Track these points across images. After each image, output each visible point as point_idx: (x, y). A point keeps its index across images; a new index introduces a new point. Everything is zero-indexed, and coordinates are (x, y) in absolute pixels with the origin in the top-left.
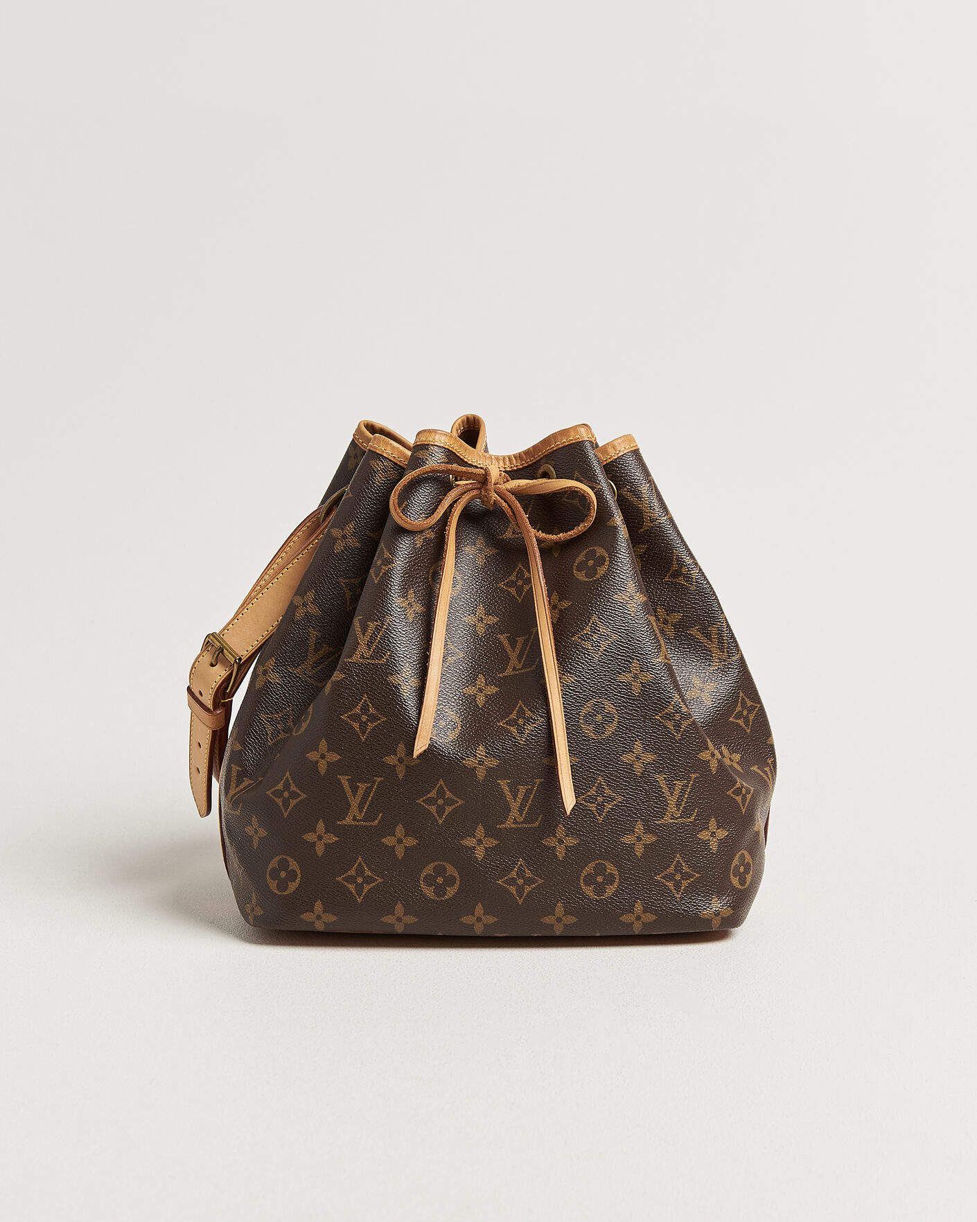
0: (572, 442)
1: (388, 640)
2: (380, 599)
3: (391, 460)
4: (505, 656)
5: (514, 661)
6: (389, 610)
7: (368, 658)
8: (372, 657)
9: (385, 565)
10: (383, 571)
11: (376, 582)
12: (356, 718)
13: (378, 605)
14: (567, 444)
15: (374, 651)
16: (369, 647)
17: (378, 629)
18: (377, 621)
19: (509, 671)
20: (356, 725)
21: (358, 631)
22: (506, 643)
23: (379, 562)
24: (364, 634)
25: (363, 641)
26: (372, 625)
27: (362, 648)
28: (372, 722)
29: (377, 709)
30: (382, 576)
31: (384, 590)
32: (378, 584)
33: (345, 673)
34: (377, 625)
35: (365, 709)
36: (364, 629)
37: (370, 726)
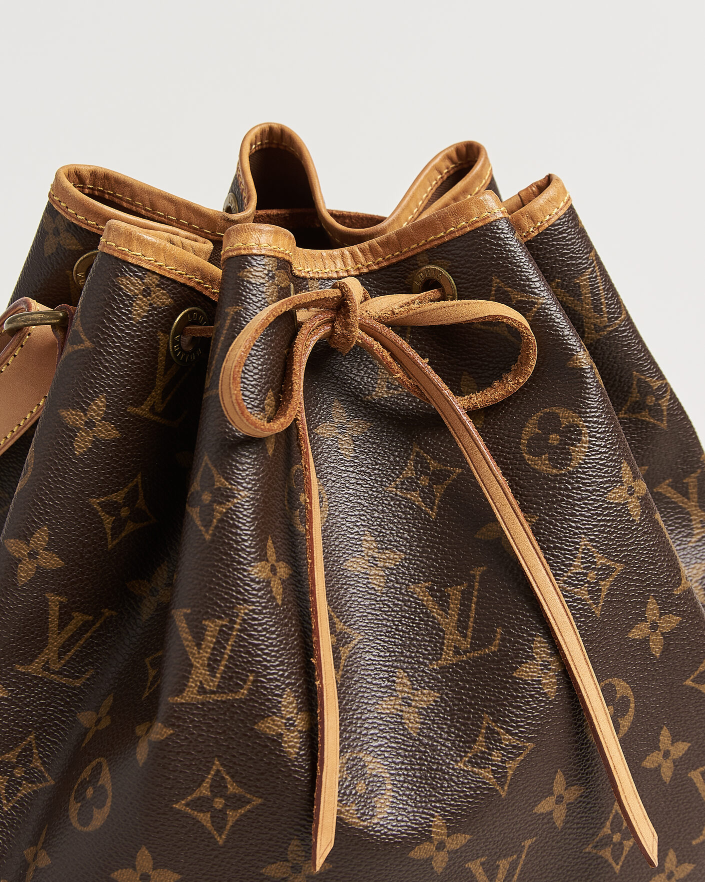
0: (477, 225)
1: (249, 653)
2: (219, 572)
3: (154, 273)
4: (433, 628)
5: (452, 636)
6: (240, 593)
7: (213, 692)
8: (220, 689)
9: (220, 503)
10: (218, 516)
11: (208, 537)
12: (202, 804)
13: (218, 584)
14: (469, 229)
15: (222, 677)
16: (212, 670)
17: (223, 635)
18: (220, 618)
19: (448, 657)
20: (205, 819)
21: (187, 640)
22: (428, 600)
23: (206, 497)
24: (199, 646)
25: (200, 658)
26: (212, 627)
27: (200, 674)
28: (235, 809)
29: (240, 783)
30: (217, 527)
31: (226, 554)
32: (212, 541)
33: (173, 725)
34: (223, 626)
35: (218, 787)
36: (199, 637)
37: (232, 816)
